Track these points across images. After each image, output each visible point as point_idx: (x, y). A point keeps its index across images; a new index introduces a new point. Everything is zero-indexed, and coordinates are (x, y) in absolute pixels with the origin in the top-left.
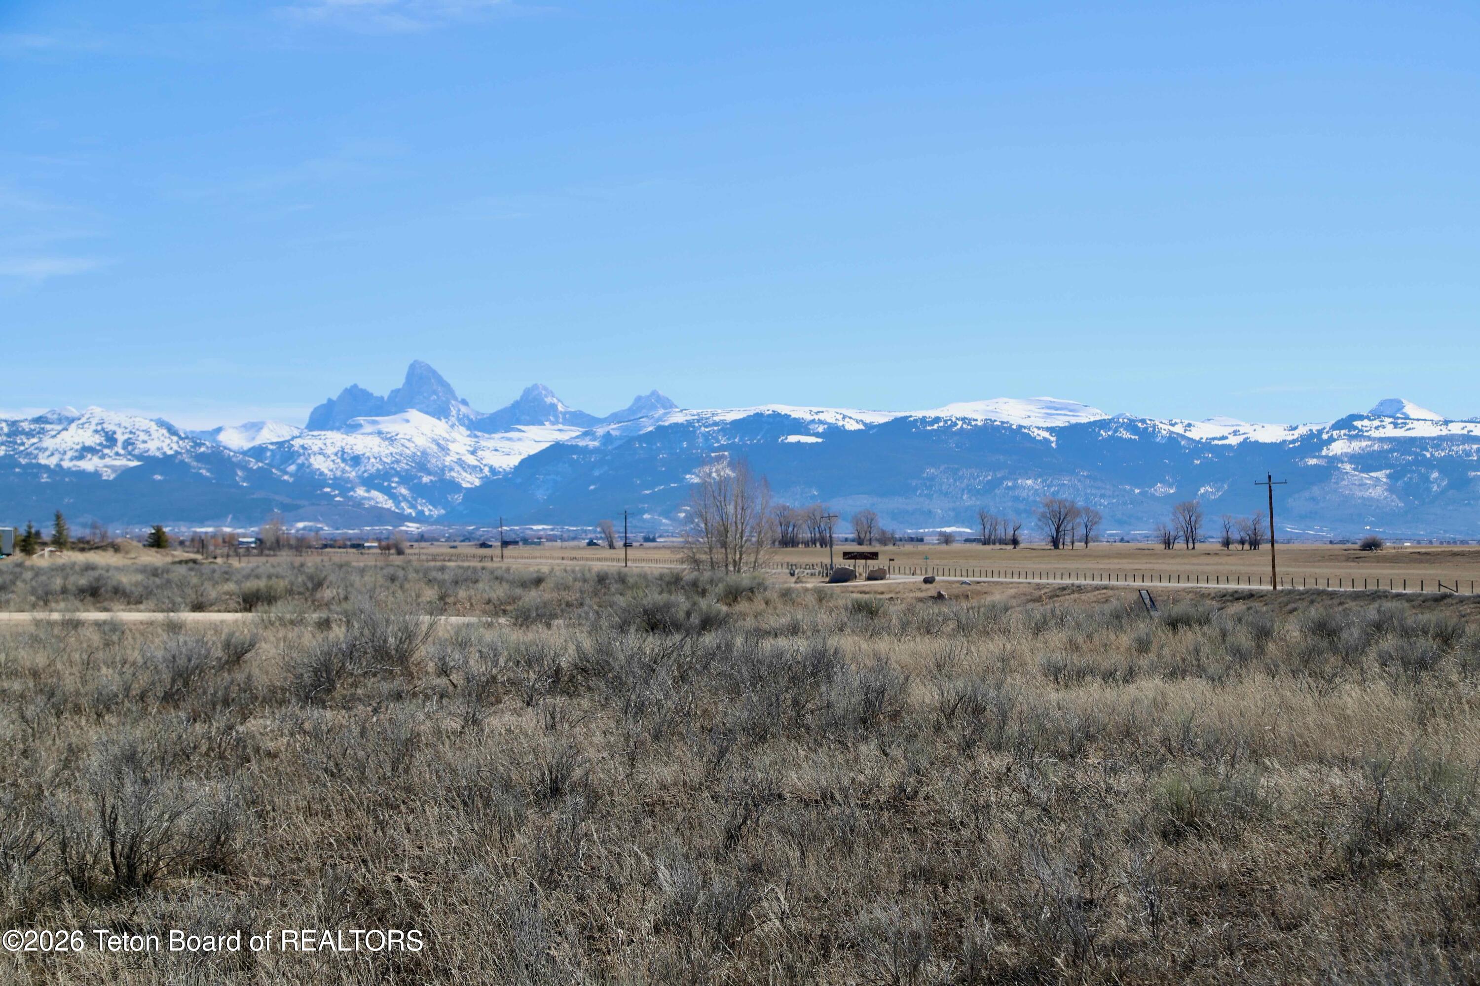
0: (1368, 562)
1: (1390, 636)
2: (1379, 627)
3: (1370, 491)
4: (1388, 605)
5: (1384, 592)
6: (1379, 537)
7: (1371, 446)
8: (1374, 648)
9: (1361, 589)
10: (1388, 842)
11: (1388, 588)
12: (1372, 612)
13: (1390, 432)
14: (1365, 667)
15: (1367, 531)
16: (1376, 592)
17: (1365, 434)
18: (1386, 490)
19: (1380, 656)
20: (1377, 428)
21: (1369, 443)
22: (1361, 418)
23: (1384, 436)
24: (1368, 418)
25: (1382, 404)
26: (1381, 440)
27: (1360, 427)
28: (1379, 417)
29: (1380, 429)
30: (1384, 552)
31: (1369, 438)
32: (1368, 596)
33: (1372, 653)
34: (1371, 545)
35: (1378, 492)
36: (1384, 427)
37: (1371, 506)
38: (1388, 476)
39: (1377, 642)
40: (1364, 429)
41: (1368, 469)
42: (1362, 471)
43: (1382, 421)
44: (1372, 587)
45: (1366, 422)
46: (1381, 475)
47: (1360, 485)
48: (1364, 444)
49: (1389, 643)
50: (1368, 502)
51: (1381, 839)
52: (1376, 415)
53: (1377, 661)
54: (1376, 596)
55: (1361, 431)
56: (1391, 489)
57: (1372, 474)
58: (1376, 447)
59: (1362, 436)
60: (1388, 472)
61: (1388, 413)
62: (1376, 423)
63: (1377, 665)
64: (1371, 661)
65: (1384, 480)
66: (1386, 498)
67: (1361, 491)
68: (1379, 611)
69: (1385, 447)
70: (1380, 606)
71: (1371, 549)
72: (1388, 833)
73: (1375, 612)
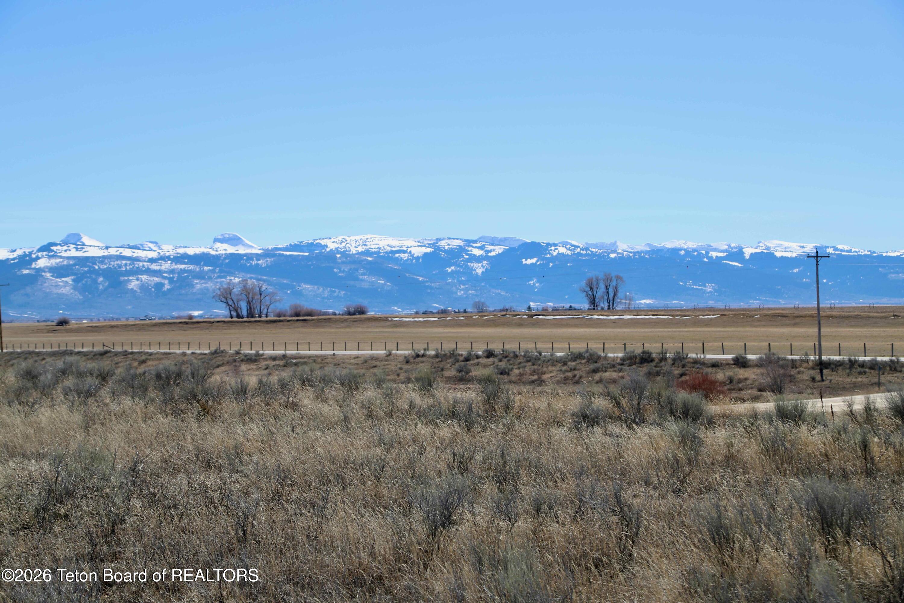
0: (59, 333)
1: (70, 377)
2: (64, 372)
3: (62, 289)
4: (69, 359)
5: (71, 351)
6: (67, 317)
7: (63, 262)
8: (61, 385)
9: (57, 349)
10: (61, 502)
11: (73, 348)
12: (60, 364)
13: (74, 253)
14: (55, 397)
15: (61, 313)
16: (65, 351)
17: (59, 254)
18: (72, 289)
19: (64, 390)
20: (66, 251)
21: (61, 260)
22: (56, 244)
23: (69, 255)
24: (60, 244)
25: (68, 236)
26: (69, 258)
27: (55, 250)
28: (67, 244)
29: (68, 251)
30: (71, 326)
31: (61, 257)
32: (61, 353)
33: (59, 388)
34: (63, 323)
35: (66, 290)
36: (70, 250)
37: (62, 298)
38: (73, 280)
39: (63, 381)
40: (58, 251)
41: (60, 276)
42: (57, 277)
43: (69, 247)
44: (63, 348)
45: (59, 247)
46: (69, 279)
47: (56, 286)
48: (58, 260)
49: (70, 382)
50: (60, 296)
51: (57, 501)
52: (65, 243)
53: (62, 393)
54: (64, 353)
55: (56, 252)
56: (75, 288)
57: (63, 279)
58: (65, 263)
59: (56, 256)
60: (73, 277)
61: (72, 242)
62: (65, 248)
63: (62, 395)
64: (58, 394)
65: (71, 283)
66: (72, 294)
67: (56, 289)
68: (64, 362)
69: (71, 262)
70: (65, 359)
71: (62, 325)
72: (62, 497)
73: (62, 363)
